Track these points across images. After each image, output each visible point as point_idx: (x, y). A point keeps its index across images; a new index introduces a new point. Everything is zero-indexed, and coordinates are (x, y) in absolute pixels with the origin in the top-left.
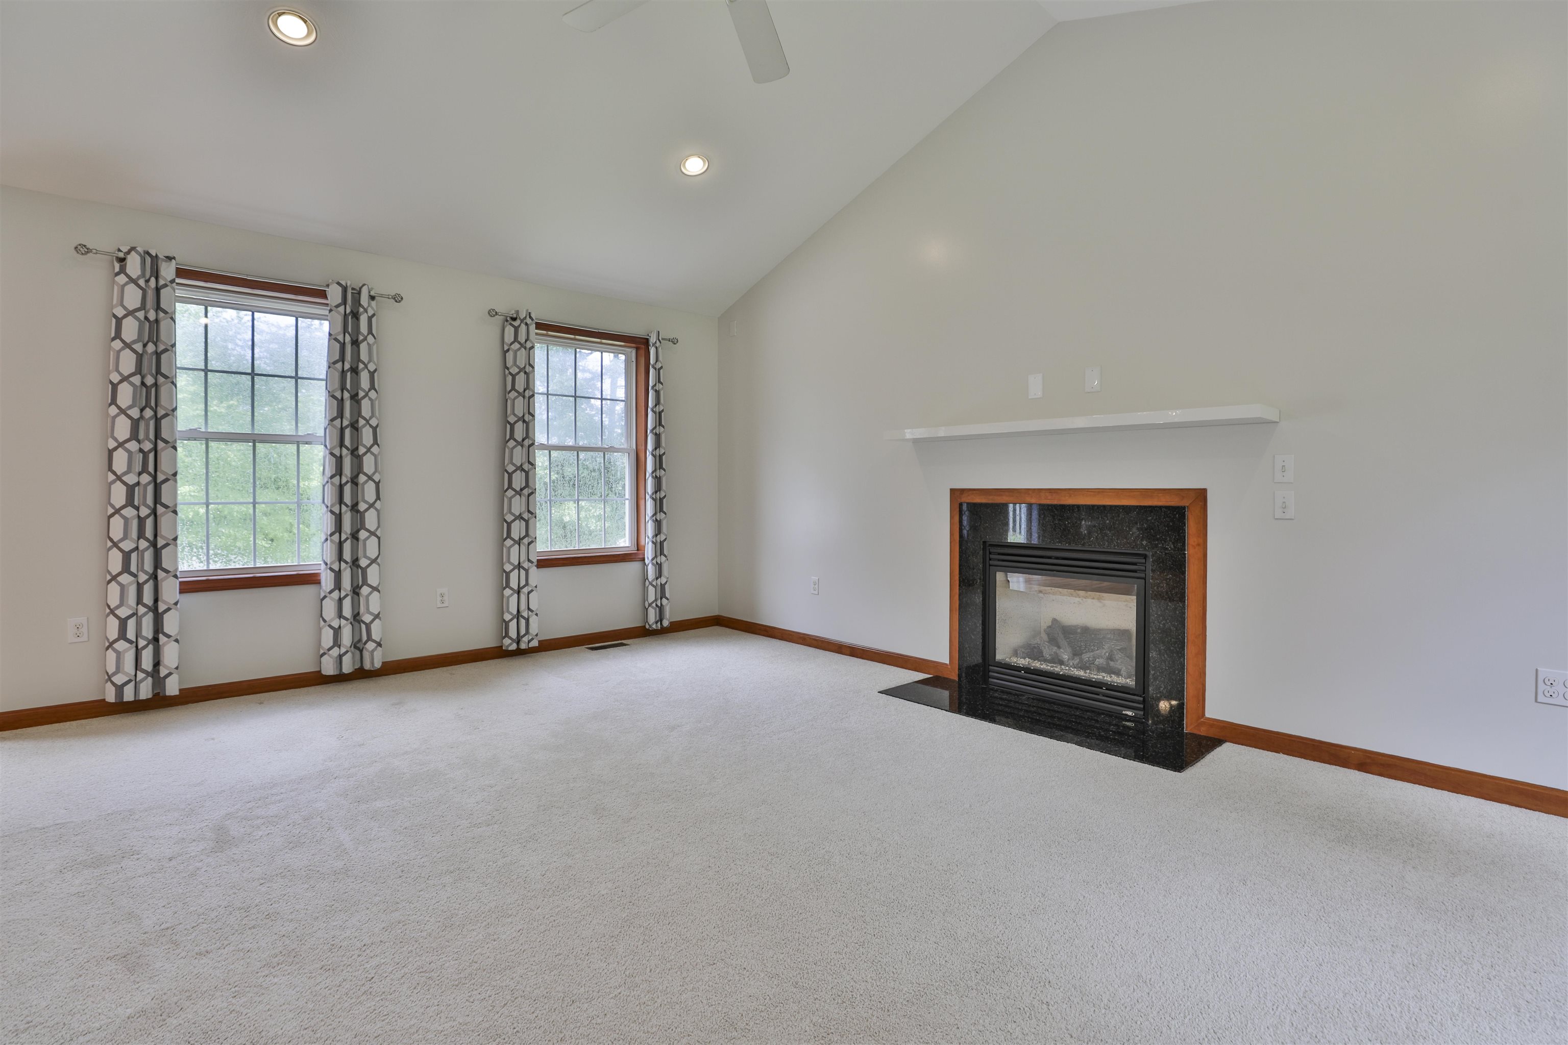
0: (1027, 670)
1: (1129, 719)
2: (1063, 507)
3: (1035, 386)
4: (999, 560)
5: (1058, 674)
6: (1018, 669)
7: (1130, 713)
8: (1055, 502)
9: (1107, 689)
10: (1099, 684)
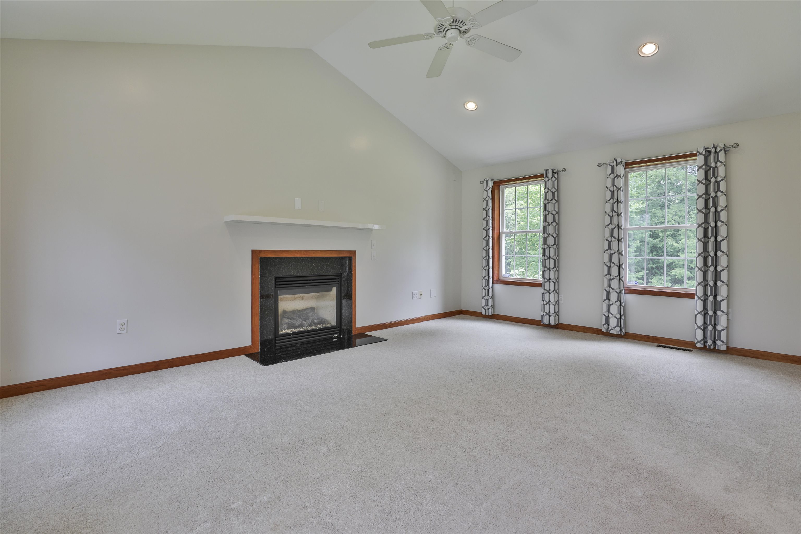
0: (294, 333)
1: (335, 338)
2: (312, 258)
3: (298, 204)
4: (280, 285)
5: (308, 331)
6: (289, 334)
7: (335, 336)
8: (308, 256)
9: (326, 330)
10: (323, 329)
